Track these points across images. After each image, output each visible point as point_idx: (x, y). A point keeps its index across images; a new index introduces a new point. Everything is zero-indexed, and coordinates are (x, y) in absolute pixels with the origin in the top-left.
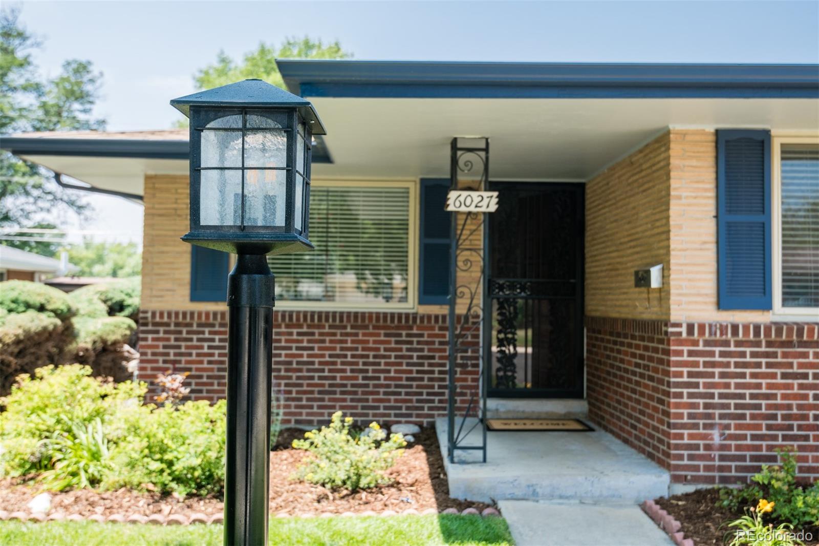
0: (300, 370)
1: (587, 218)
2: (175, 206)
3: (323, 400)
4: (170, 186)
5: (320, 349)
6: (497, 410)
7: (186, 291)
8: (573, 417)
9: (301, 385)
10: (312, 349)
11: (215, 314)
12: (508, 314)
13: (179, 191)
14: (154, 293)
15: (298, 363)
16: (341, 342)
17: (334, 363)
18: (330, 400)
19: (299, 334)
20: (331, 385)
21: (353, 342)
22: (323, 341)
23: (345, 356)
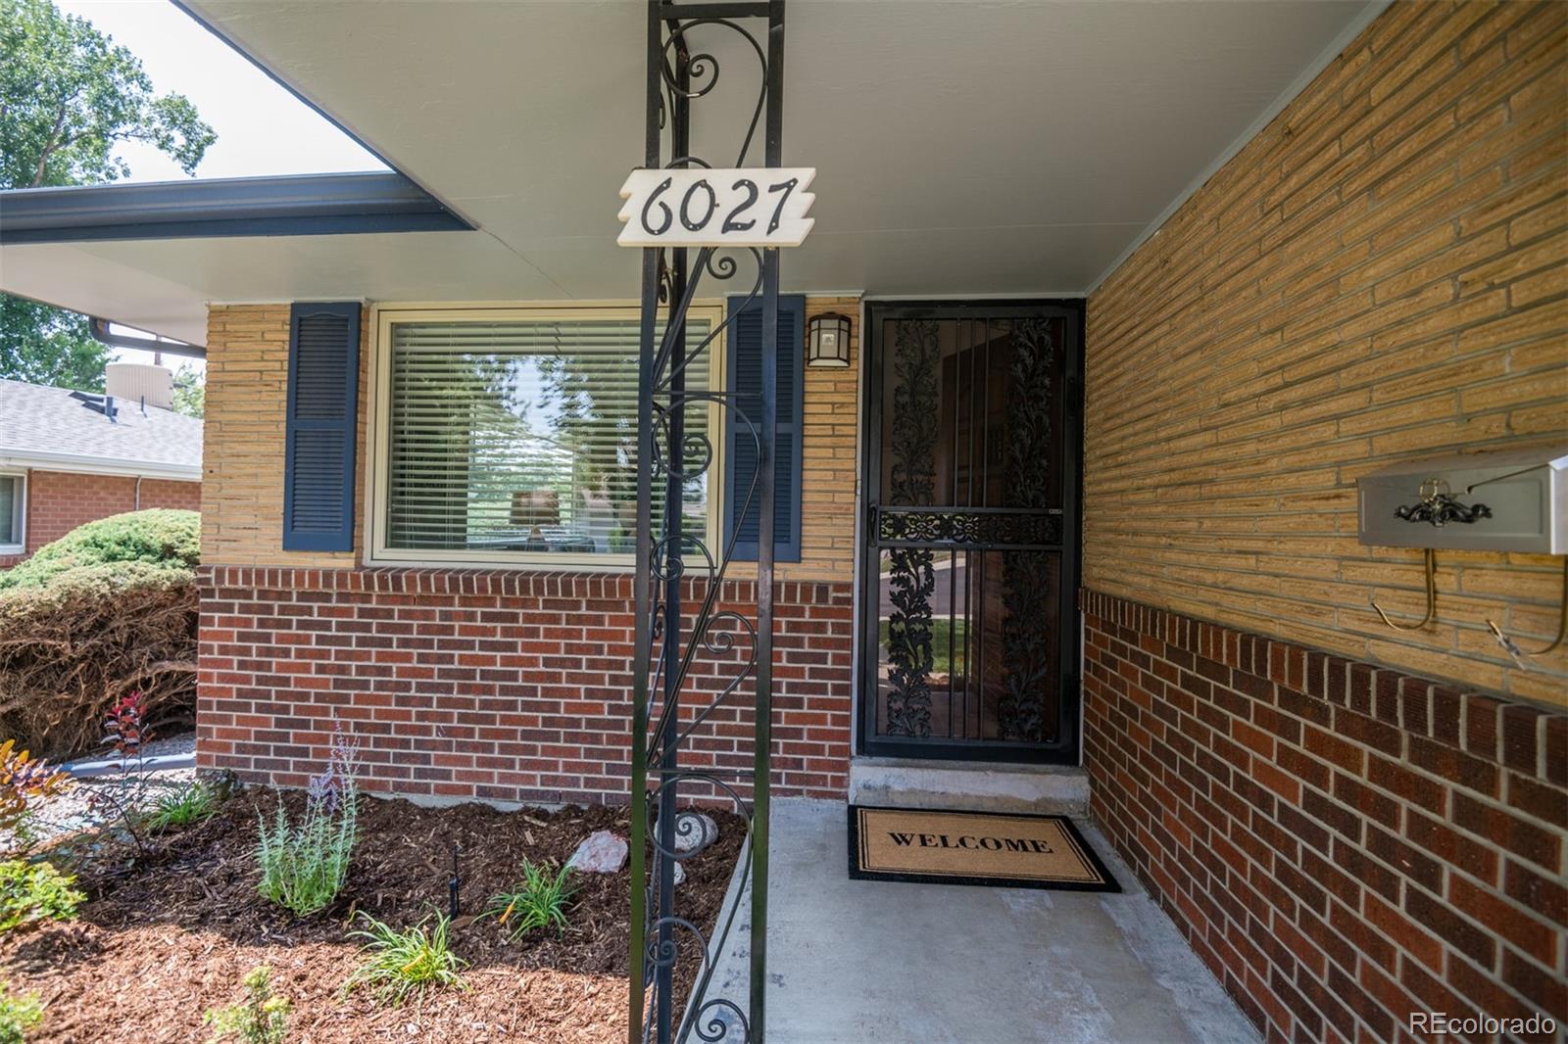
0: (489, 690)
1: (1089, 374)
2: (259, 366)
3: (533, 750)
4: (252, 327)
5: (527, 647)
6: (887, 788)
7: (276, 530)
8: (1054, 811)
9: (491, 720)
10: (512, 647)
11: (328, 575)
12: (913, 582)
13: (267, 336)
14: (225, 533)
15: (485, 675)
16: (568, 634)
17: (555, 678)
18: (546, 751)
19: (486, 617)
20: (547, 722)
21: (591, 635)
22: (534, 633)
23: (577, 664)
